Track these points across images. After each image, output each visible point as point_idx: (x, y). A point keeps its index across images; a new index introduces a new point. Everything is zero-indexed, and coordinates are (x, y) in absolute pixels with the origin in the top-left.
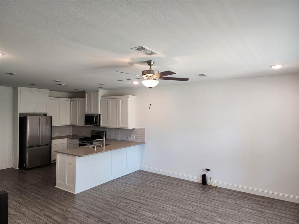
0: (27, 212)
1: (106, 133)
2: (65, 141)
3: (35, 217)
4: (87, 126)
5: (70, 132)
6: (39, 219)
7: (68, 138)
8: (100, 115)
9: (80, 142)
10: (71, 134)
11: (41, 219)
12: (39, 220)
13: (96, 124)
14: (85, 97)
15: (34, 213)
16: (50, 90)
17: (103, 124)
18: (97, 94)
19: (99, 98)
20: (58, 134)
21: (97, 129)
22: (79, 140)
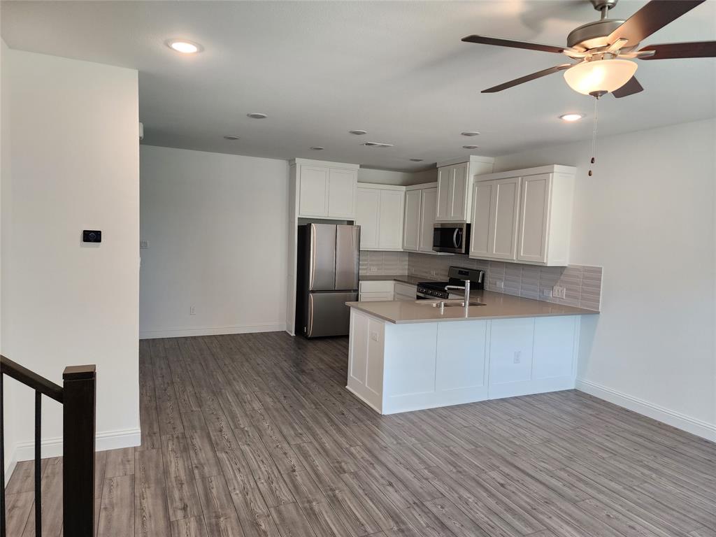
0: (269, 432)
1: (483, 275)
2: (389, 286)
3: (280, 446)
4: (439, 254)
5: (402, 268)
6: (285, 454)
7: (395, 280)
8: (469, 226)
9: (418, 291)
10: (406, 273)
11: (288, 455)
12: (284, 456)
13: (457, 250)
14: (436, 180)
15: (280, 438)
16: (361, 167)
17: (475, 252)
18: (465, 169)
19: (471, 180)
20: (376, 270)
21: (462, 264)
22: (416, 287)
